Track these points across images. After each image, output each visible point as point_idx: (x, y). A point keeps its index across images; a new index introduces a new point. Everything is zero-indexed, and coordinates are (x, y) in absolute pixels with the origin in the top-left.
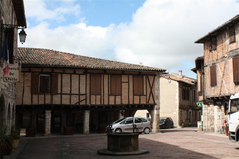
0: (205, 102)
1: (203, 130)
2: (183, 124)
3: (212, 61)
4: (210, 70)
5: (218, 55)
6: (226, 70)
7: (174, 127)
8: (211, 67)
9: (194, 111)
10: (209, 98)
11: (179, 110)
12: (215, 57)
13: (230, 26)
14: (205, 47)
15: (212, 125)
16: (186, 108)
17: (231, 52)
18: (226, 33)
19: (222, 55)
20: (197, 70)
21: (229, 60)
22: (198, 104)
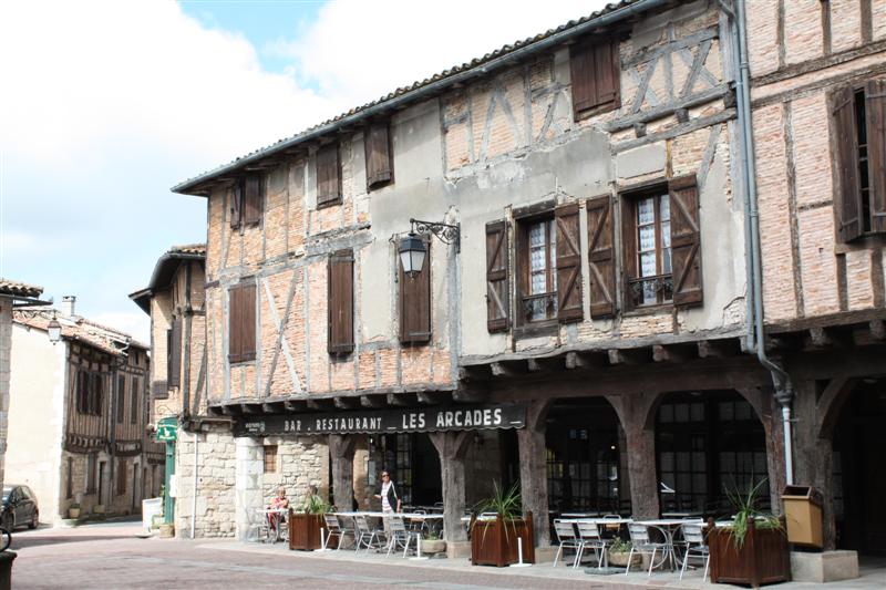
0: (192, 423)
1: (173, 533)
2: (75, 512)
3: (241, 266)
4: (228, 299)
5: (264, 245)
6: (297, 304)
7: (38, 524)
8: (234, 291)
9: (116, 459)
10: (220, 407)
11: (63, 455)
12: (255, 252)
13: (323, 143)
14: (212, 209)
15: (213, 510)
16: (88, 447)
17: (321, 240)
18: (302, 169)
19: (283, 245)
20: (153, 296)
21: (309, 267)
22: (162, 429)
